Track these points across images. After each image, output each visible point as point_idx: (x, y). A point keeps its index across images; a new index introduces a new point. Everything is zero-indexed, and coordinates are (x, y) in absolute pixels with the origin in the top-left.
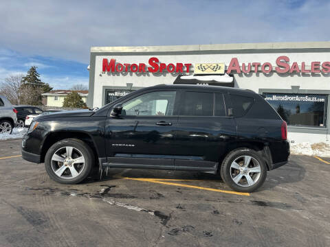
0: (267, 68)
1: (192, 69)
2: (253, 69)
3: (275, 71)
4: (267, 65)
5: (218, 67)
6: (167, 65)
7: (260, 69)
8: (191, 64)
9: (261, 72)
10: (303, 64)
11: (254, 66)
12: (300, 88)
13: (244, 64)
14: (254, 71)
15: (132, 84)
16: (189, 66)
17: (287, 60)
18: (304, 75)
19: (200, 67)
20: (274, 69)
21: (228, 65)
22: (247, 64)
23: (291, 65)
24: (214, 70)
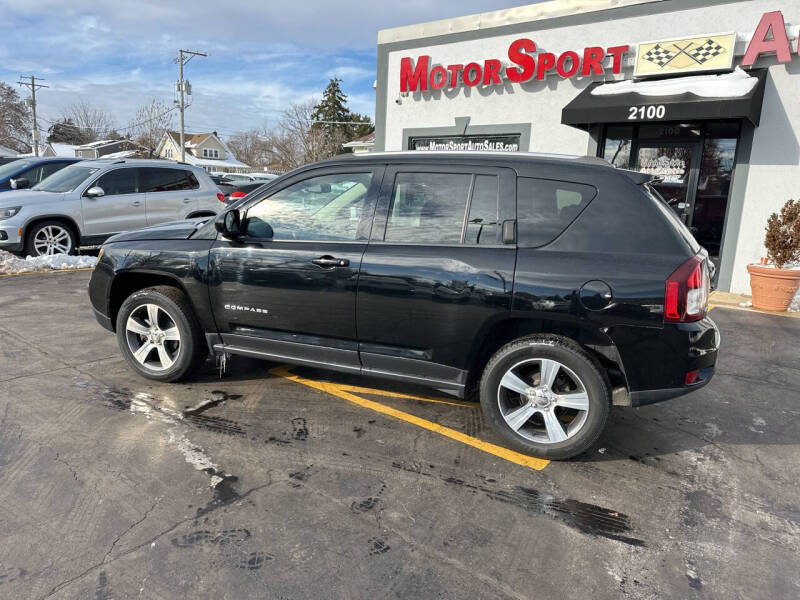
1: (630, 62)
5: (713, 49)
8: (626, 48)
15: (469, 119)
16: (621, 53)
19: (657, 54)
24: (700, 57)
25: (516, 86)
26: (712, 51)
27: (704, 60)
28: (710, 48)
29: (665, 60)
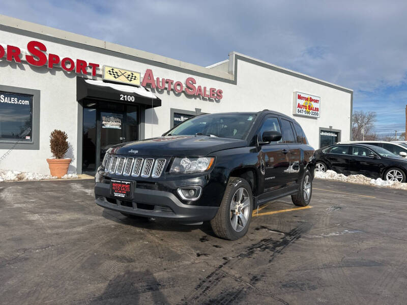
0: (179, 88)
2: (167, 86)
3: (183, 92)
4: (179, 84)
6: (61, 59)
7: (172, 87)
8: (98, 66)
9: (172, 90)
10: (205, 88)
11: (167, 82)
12: (202, 111)
13: (158, 79)
14: (166, 89)
17: (194, 82)
18: (204, 99)
20: (183, 90)
21: (143, 76)
22: (161, 80)
23: (197, 87)
24: (129, 79)
25: (26, 66)
26: (133, 78)
27: (131, 80)
28: (132, 76)
29: (116, 76)
